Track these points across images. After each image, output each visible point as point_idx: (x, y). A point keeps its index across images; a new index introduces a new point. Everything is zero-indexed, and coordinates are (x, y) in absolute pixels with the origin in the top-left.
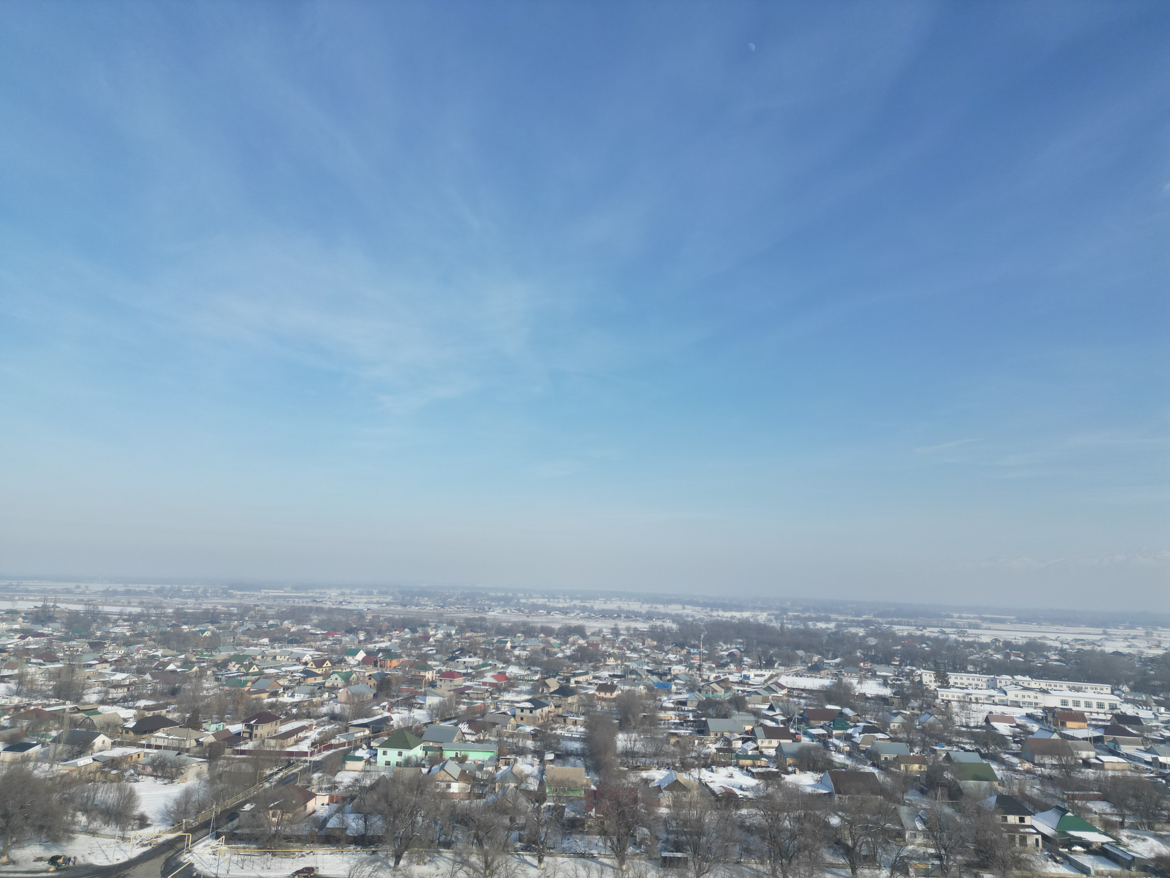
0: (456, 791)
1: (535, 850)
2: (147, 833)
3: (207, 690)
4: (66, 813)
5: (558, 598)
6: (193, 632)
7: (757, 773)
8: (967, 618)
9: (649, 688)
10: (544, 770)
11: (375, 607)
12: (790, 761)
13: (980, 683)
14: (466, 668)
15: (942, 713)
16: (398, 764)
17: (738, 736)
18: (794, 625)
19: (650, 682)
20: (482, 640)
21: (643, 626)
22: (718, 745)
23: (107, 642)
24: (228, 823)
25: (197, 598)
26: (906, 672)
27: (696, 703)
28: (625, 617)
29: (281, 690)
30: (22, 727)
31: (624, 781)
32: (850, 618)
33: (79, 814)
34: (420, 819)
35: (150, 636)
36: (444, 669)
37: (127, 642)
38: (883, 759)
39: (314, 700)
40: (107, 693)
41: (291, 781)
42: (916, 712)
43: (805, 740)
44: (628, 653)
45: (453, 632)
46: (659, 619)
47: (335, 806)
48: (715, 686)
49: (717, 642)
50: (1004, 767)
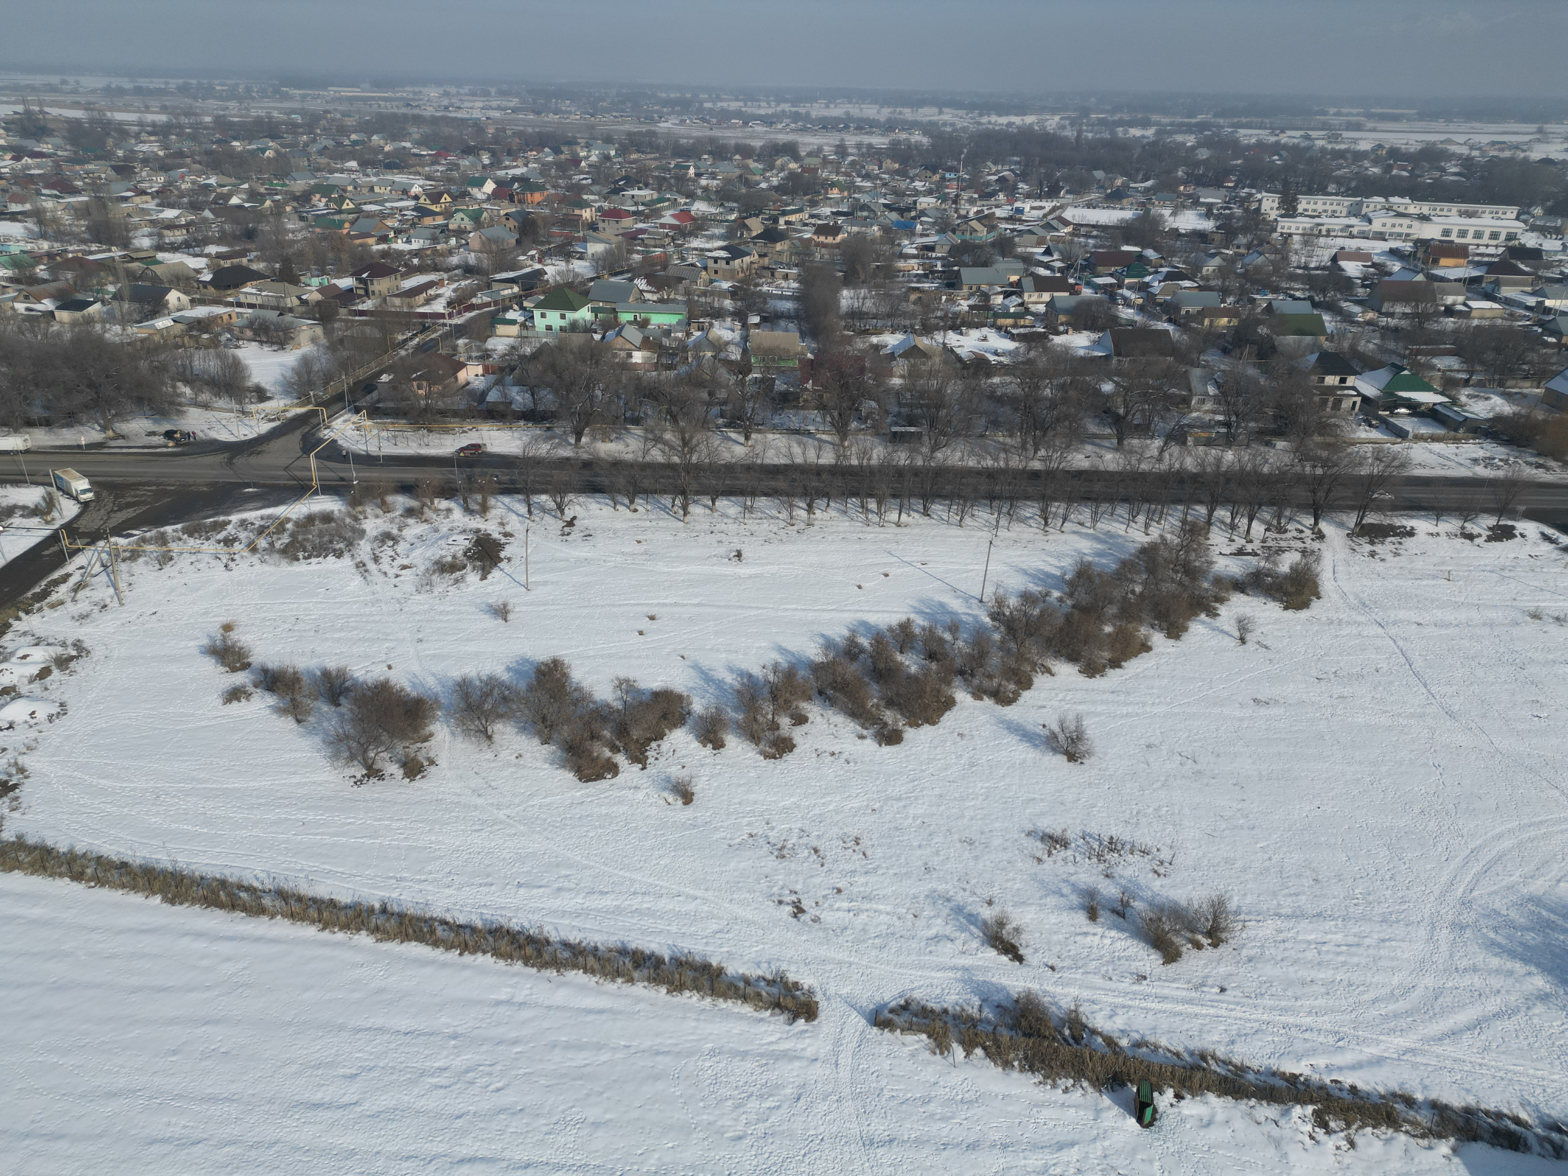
0: (639, 361)
1: (740, 426)
2: (269, 406)
3: (293, 233)
4: (164, 384)
5: (759, 101)
6: (249, 151)
7: (1018, 335)
8: (1347, 115)
9: (886, 229)
10: (748, 336)
11: (497, 114)
12: (1062, 318)
13: (1338, 208)
14: (636, 204)
15: (1276, 251)
16: (562, 329)
17: (999, 290)
18: (1096, 133)
19: (887, 221)
20: (654, 164)
21: (880, 141)
22: (971, 302)
23: (135, 164)
24: (365, 396)
25: (240, 100)
26: (1241, 197)
27: (947, 248)
28: (856, 129)
29: (392, 235)
30: (67, 280)
31: (848, 348)
32: (1179, 120)
33: (179, 384)
34: (599, 393)
35: (191, 156)
36: (606, 205)
37: (164, 167)
38: (1183, 312)
39: (439, 247)
40: (161, 236)
41: (431, 347)
42: (1242, 250)
43: (1087, 292)
44: (859, 182)
45: (613, 153)
46: (904, 130)
47: (492, 378)
48: (975, 224)
49: (984, 162)
50: (1339, 318)
